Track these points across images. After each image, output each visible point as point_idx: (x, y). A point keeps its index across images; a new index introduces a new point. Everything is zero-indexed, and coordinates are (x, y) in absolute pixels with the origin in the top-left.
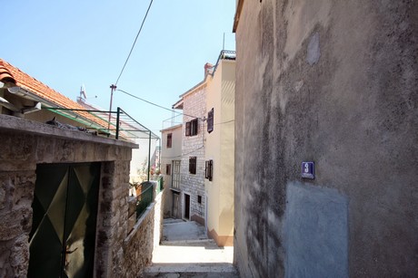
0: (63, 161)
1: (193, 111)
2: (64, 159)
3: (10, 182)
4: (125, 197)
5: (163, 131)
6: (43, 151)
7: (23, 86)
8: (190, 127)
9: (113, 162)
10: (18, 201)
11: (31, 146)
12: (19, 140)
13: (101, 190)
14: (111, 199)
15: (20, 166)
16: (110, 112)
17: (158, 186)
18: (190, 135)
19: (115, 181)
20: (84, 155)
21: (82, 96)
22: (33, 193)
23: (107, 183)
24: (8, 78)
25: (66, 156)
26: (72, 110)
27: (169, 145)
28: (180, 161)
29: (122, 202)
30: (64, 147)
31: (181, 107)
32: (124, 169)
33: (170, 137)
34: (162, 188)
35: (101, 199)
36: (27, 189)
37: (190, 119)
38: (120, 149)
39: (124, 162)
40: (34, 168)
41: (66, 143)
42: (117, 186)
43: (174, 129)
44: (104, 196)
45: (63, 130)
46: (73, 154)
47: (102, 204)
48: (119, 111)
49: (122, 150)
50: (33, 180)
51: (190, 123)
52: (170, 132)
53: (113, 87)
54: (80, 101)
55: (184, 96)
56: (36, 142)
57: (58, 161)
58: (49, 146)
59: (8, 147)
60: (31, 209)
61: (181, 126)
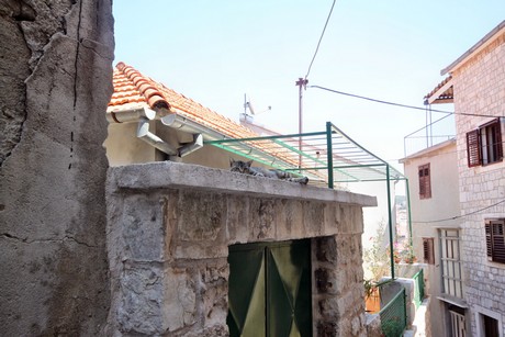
0: (261, 239)
1: (482, 103)
2: (261, 234)
3: (199, 277)
4: (358, 313)
5: (406, 161)
6: (234, 221)
7: (178, 111)
8: (479, 143)
9: (333, 237)
10: (211, 312)
11: (219, 215)
12: (206, 204)
13: (315, 297)
14: (336, 317)
15: (209, 250)
16: (301, 135)
17: (416, 293)
18: (481, 162)
19: (339, 279)
20: (289, 225)
21: (248, 112)
22: (227, 298)
23: (324, 283)
24: (160, 102)
25: (264, 230)
26: (243, 140)
27: (425, 191)
28: (458, 230)
29: (356, 326)
30: (261, 213)
31: (447, 97)
32: (353, 251)
33: (424, 172)
34: (423, 296)
35: (316, 315)
36: (219, 290)
37: (477, 123)
38: (342, 209)
39: (351, 237)
40: (225, 252)
41: (263, 205)
42: (345, 290)
43: (434, 152)
44: (322, 309)
45: (260, 181)
46: (272, 226)
47: (320, 327)
48: (329, 130)
49: (347, 211)
50: (226, 274)
51: (478, 133)
52: (424, 162)
53: (302, 83)
54: (245, 122)
55: (451, 71)
56: (225, 206)
57: (255, 239)
58: (241, 212)
59: (193, 218)
60: (227, 328)
61: (453, 143)
